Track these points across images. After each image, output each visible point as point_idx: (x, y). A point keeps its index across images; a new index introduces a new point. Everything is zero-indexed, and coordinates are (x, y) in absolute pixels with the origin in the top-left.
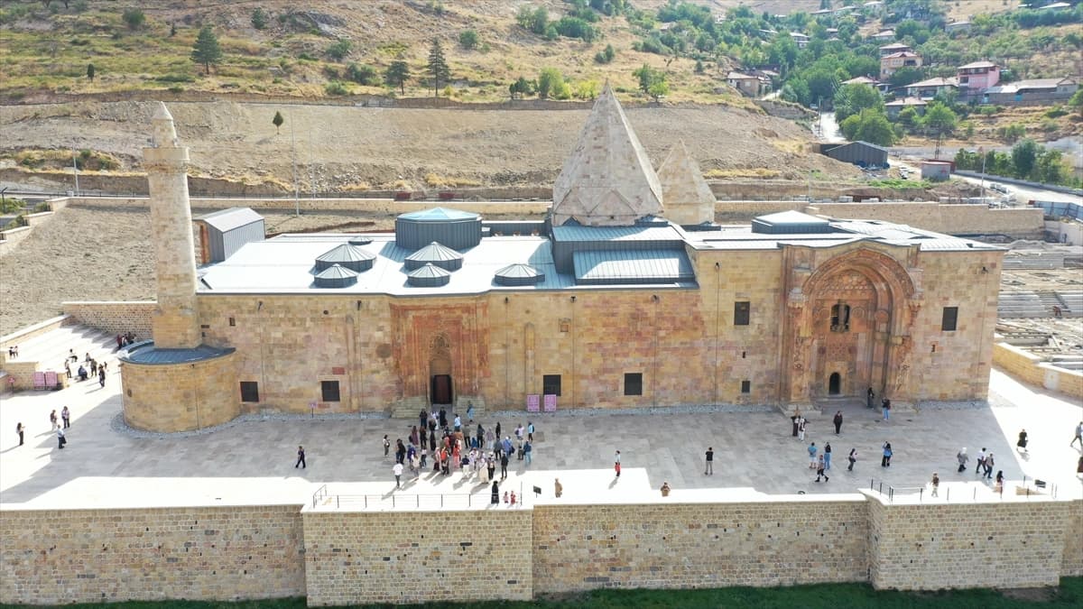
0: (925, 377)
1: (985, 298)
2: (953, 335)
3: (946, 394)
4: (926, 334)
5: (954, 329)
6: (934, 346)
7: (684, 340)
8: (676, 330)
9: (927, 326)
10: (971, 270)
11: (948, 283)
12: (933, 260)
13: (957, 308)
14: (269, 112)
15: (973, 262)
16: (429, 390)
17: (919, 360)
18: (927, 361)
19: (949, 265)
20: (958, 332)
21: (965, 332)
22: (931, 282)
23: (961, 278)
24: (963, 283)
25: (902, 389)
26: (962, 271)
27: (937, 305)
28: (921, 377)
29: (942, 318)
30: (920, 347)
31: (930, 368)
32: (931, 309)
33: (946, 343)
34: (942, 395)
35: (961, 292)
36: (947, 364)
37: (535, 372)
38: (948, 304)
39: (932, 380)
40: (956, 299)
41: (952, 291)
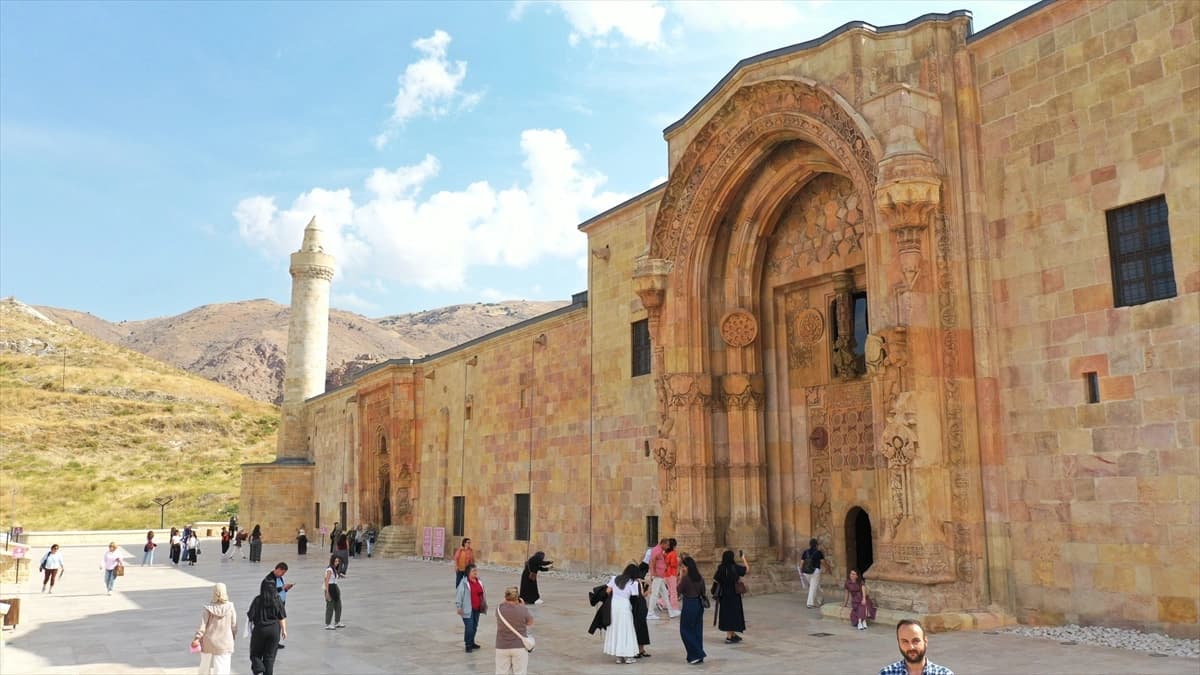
0: (1080, 512)
2: (1164, 319)
4: (1054, 334)
5: (1171, 292)
6: (1091, 377)
7: (574, 419)
8: (565, 398)
9: (1052, 299)
11: (1102, 110)
12: (1025, 51)
13: (1159, 201)
17: (1046, 443)
18: (1077, 442)
19: (1089, 43)
20: (1185, 304)
22: (1039, 131)
23: (1151, 73)
24: (1160, 93)
25: (906, 536)
27: (1073, 208)
28: (1063, 514)
29: (1106, 255)
30: (1038, 387)
31: (1093, 472)
32: (1055, 230)
33: (1140, 359)
34: (1166, 601)
35: (1166, 126)
36: (1166, 456)
37: (445, 492)
38: (1115, 193)
39: (1110, 530)
40: (1146, 162)
41: (1127, 136)
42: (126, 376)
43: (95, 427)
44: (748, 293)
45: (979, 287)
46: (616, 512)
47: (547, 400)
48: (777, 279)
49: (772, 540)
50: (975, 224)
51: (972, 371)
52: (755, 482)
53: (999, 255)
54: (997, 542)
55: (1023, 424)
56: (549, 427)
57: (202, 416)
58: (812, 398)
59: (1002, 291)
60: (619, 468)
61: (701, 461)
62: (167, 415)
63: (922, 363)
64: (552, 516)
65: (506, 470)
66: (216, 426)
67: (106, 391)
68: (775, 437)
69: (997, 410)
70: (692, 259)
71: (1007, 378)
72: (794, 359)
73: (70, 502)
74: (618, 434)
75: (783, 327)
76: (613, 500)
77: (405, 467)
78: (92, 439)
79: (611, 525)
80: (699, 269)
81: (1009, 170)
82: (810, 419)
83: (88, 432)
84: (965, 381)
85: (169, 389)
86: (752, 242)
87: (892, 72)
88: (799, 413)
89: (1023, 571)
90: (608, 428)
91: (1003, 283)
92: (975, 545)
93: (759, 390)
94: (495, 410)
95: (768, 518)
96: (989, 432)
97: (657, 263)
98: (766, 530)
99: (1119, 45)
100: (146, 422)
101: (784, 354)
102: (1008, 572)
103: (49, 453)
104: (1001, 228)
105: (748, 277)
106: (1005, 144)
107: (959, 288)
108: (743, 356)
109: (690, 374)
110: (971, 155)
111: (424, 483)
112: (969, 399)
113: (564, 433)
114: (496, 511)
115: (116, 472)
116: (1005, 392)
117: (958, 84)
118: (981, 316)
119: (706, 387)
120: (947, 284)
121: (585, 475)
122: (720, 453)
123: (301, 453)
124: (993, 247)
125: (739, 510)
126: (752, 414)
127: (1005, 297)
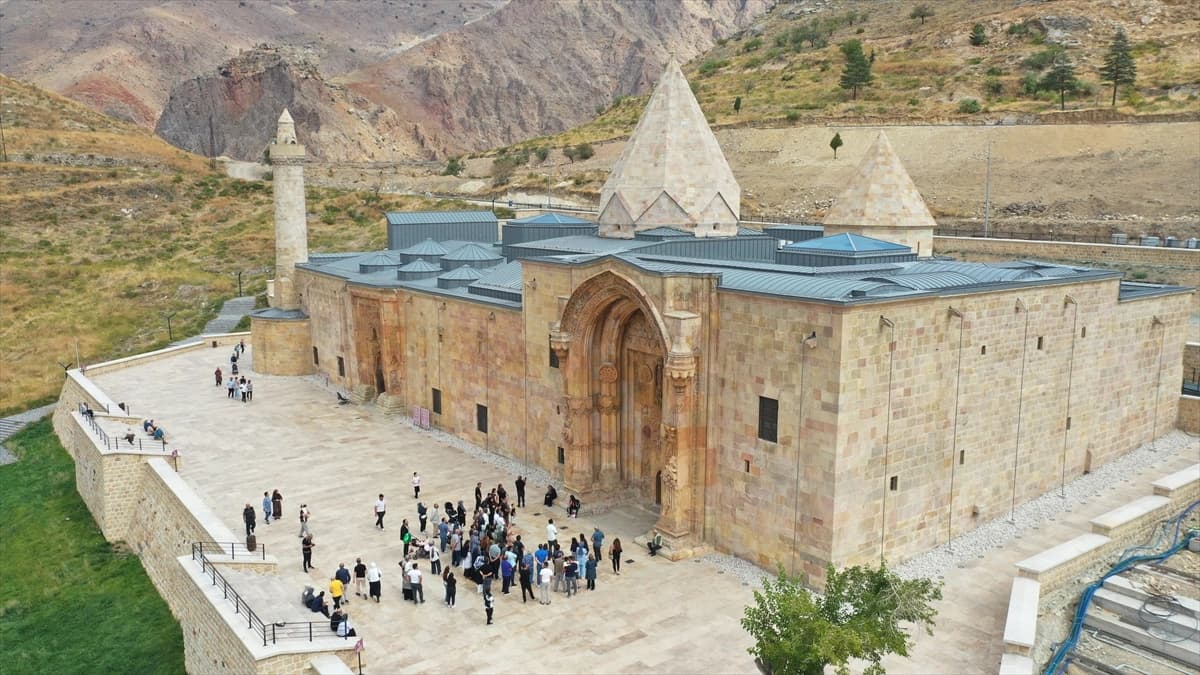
0: (739, 513)
1: (817, 394)
2: (772, 451)
3: (767, 558)
4: (738, 439)
5: (776, 441)
6: (748, 462)
7: (515, 375)
8: (508, 360)
9: (738, 423)
10: (794, 334)
11: (763, 351)
12: (739, 306)
13: (776, 402)
14: (828, 135)
15: (797, 319)
16: (375, 380)
17: (730, 482)
18: (740, 486)
19: (762, 319)
20: (779, 446)
21: (790, 452)
22: (740, 347)
23: (779, 347)
24: (782, 357)
26: (781, 334)
27: (749, 388)
28: (733, 513)
29: (758, 415)
30: (730, 459)
31: (744, 500)
32: (742, 394)
33: (762, 463)
34: (761, 556)
35: (781, 373)
36: (766, 502)
37: (426, 382)
38: (763, 391)
39: (747, 524)
40: (774, 384)
41: (769, 369)
42: (62, 138)
43: (50, 199)
44: (613, 353)
45: (711, 408)
46: (541, 438)
47: (496, 356)
48: (630, 345)
49: (622, 477)
50: (712, 379)
51: (706, 445)
52: (614, 452)
53: (721, 394)
54: (708, 518)
55: (723, 471)
56: (499, 373)
57: (146, 181)
58: (645, 410)
59: (721, 411)
60: (542, 415)
61: (586, 442)
62: (112, 183)
63: (682, 444)
64: (501, 426)
65: (470, 387)
66: (161, 191)
67: (48, 156)
68: (625, 426)
69: (714, 461)
70: (583, 338)
71: (718, 450)
72: (637, 387)
73: (64, 291)
74: (541, 395)
75: (632, 368)
76: (538, 430)
77: (394, 357)
78: (51, 211)
79: (538, 444)
80: (588, 341)
81: (729, 358)
82: (644, 420)
83: (46, 204)
84: (701, 449)
85: (106, 151)
86: (617, 327)
87: (681, 295)
88: (638, 415)
89: (718, 529)
90: (536, 388)
91: (722, 407)
92: (700, 518)
93: (617, 404)
94: (461, 346)
95: (620, 468)
96: (709, 473)
97: (564, 334)
98: (619, 473)
99: (771, 328)
100: (96, 191)
101: (632, 383)
102: (712, 529)
103: (16, 228)
104: (723, 382)
105: (613, 344)
106: (728, 344)
107: (702, 409)
108: (610, 388)
109: (581, 399)
110: (713, 345)
111: (410, 370)
112: (703, 457)
113: (508, 380)
114: (464, 409)
115: (87, 251)
116: (718, 455)
117: (710, 311)
118: (710, 422)
119: (590, 405)
120: (697, 405)
121: (522, 410)
122: (597, 433)
123: (297, 306)
124: (719, 389)
125: (605, 465)
126: (613, 417)
127: (722, 414)
